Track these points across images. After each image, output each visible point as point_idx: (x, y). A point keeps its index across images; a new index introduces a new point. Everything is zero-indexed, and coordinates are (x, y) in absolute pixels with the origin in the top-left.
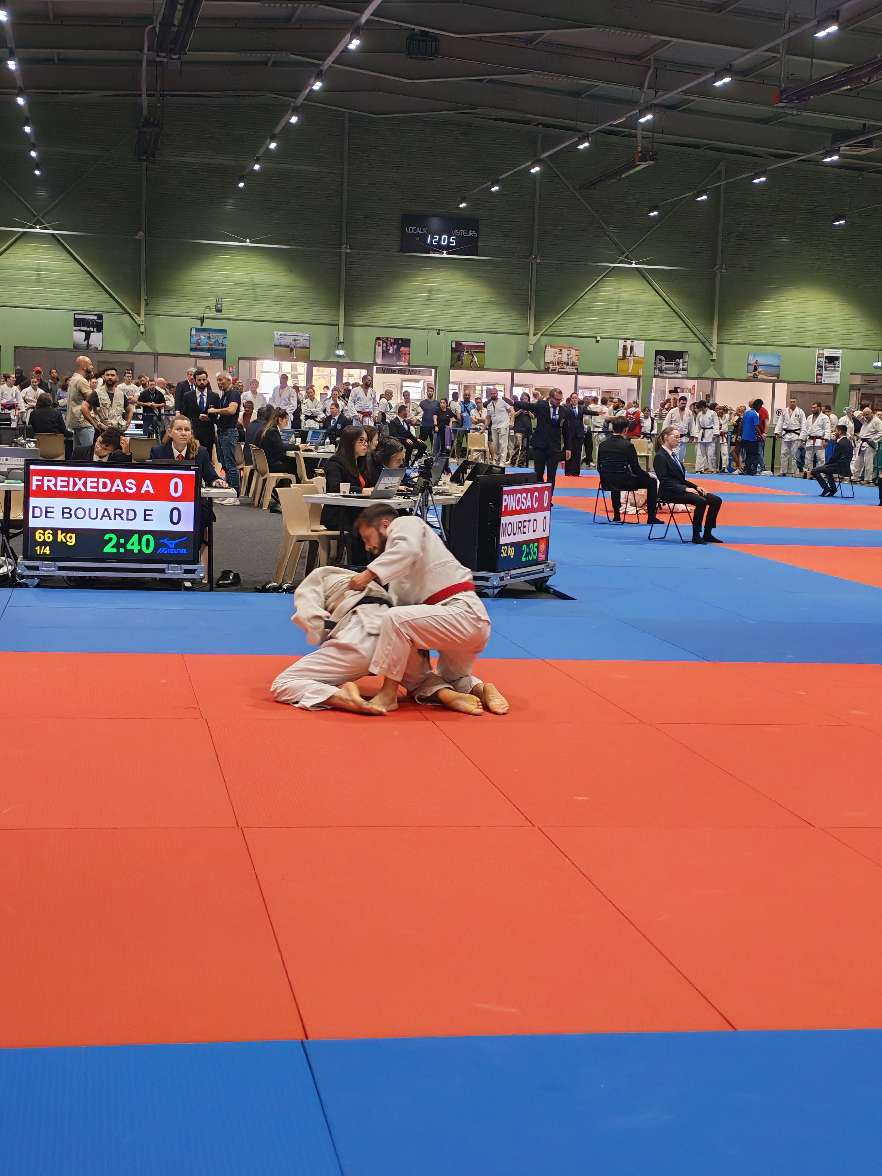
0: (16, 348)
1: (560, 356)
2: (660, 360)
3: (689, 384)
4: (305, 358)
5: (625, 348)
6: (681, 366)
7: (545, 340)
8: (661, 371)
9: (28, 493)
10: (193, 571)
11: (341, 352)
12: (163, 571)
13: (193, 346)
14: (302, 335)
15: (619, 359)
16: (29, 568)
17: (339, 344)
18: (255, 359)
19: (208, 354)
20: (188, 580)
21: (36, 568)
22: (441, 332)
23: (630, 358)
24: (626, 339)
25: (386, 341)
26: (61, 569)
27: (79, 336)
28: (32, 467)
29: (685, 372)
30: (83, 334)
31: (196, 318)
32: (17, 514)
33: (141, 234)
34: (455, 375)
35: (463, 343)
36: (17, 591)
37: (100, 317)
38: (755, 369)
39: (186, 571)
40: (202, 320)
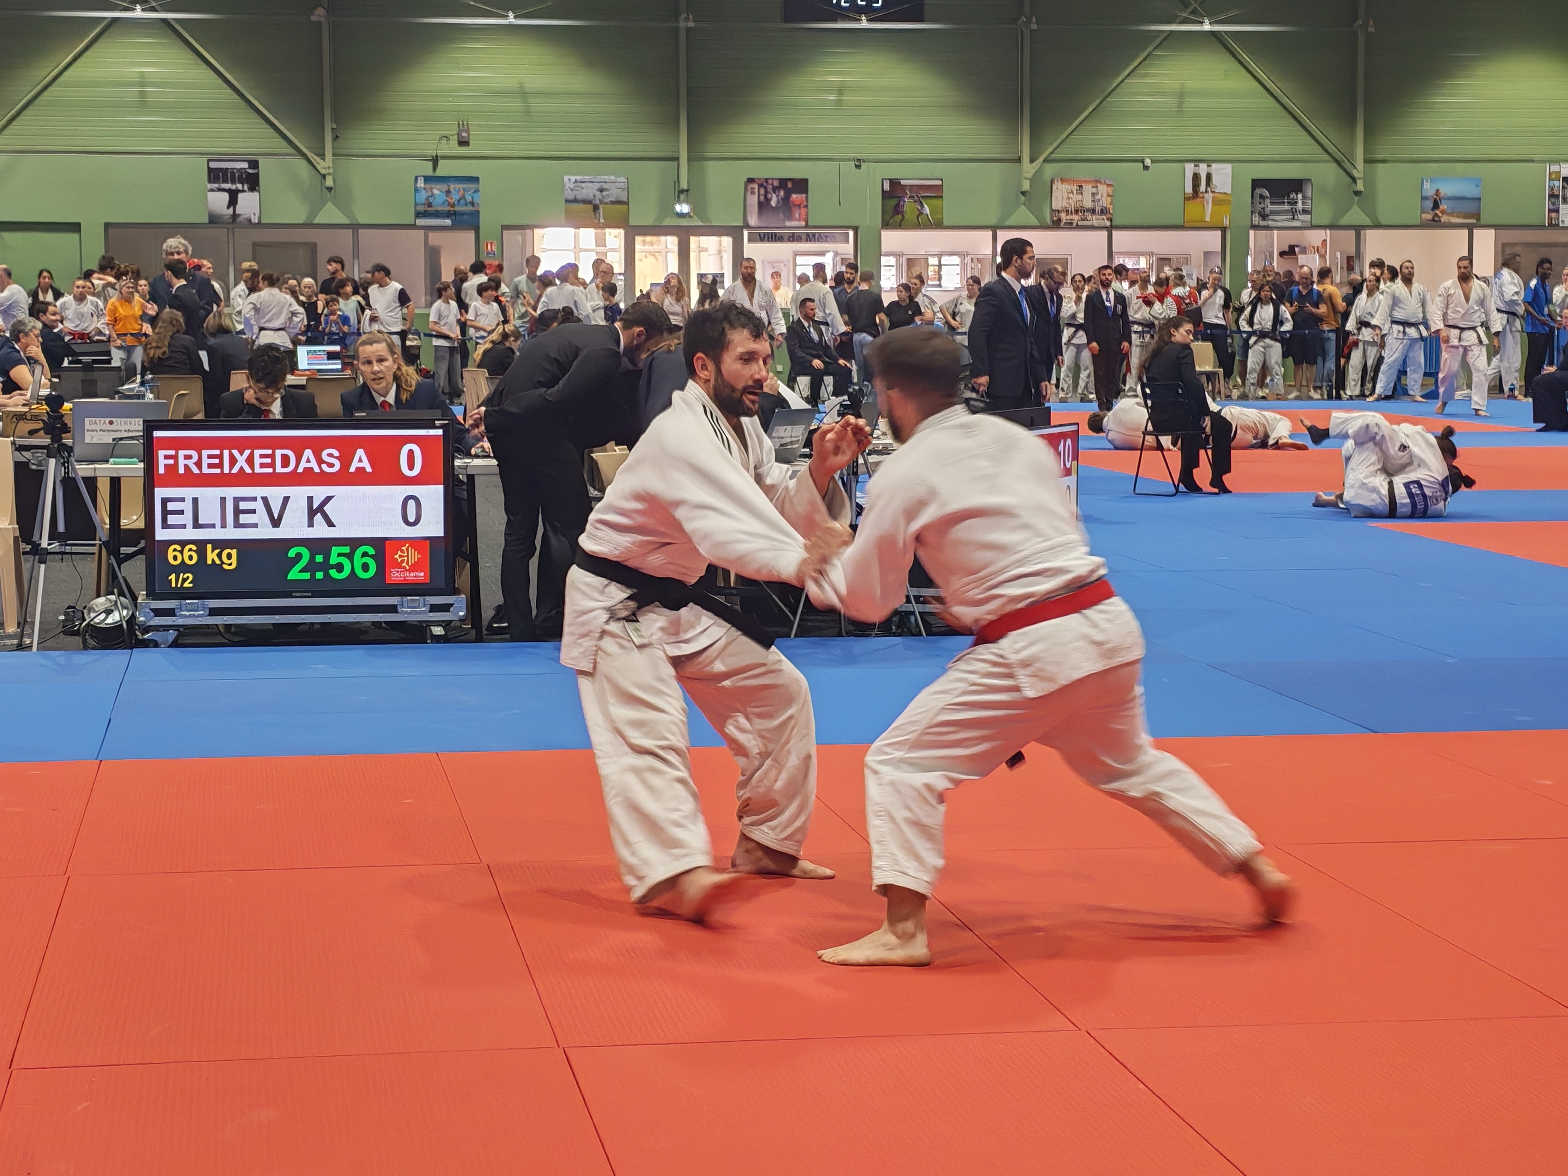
0: (107, 226)
1: (1079, 197)
2: (1262, 197)
3: (1316, 237)
4: (621, 222)
5: (1196, 178)
6: (1300, 206)
7: (1050, 170)
8: (1264, 216)
9: (150, 480)
10: (446, 608)
11: (684, 208)
12: (393, 609)
13: (421, 208)
15: (1187, 199)
16: (158, 613)
17: (681, 194)
18: (532, 227)
19: (448, 222)
20: (438, 623)
21: (170, 612)
22: (864, 165)
23: (1206, 195)
24: (1197, 162)
25: (763, 184)
26: (213, 612)
27: (218, 201)
28: (157, 434)
29: (1307, 217)
30: (226, 196)
31: (423, 157)
32: (132, 519)
34: (891, 239)
35: (903, 182)
36: (140, 655)
37: (254, 164)
38: (1436, 205)
39: (434, 608)
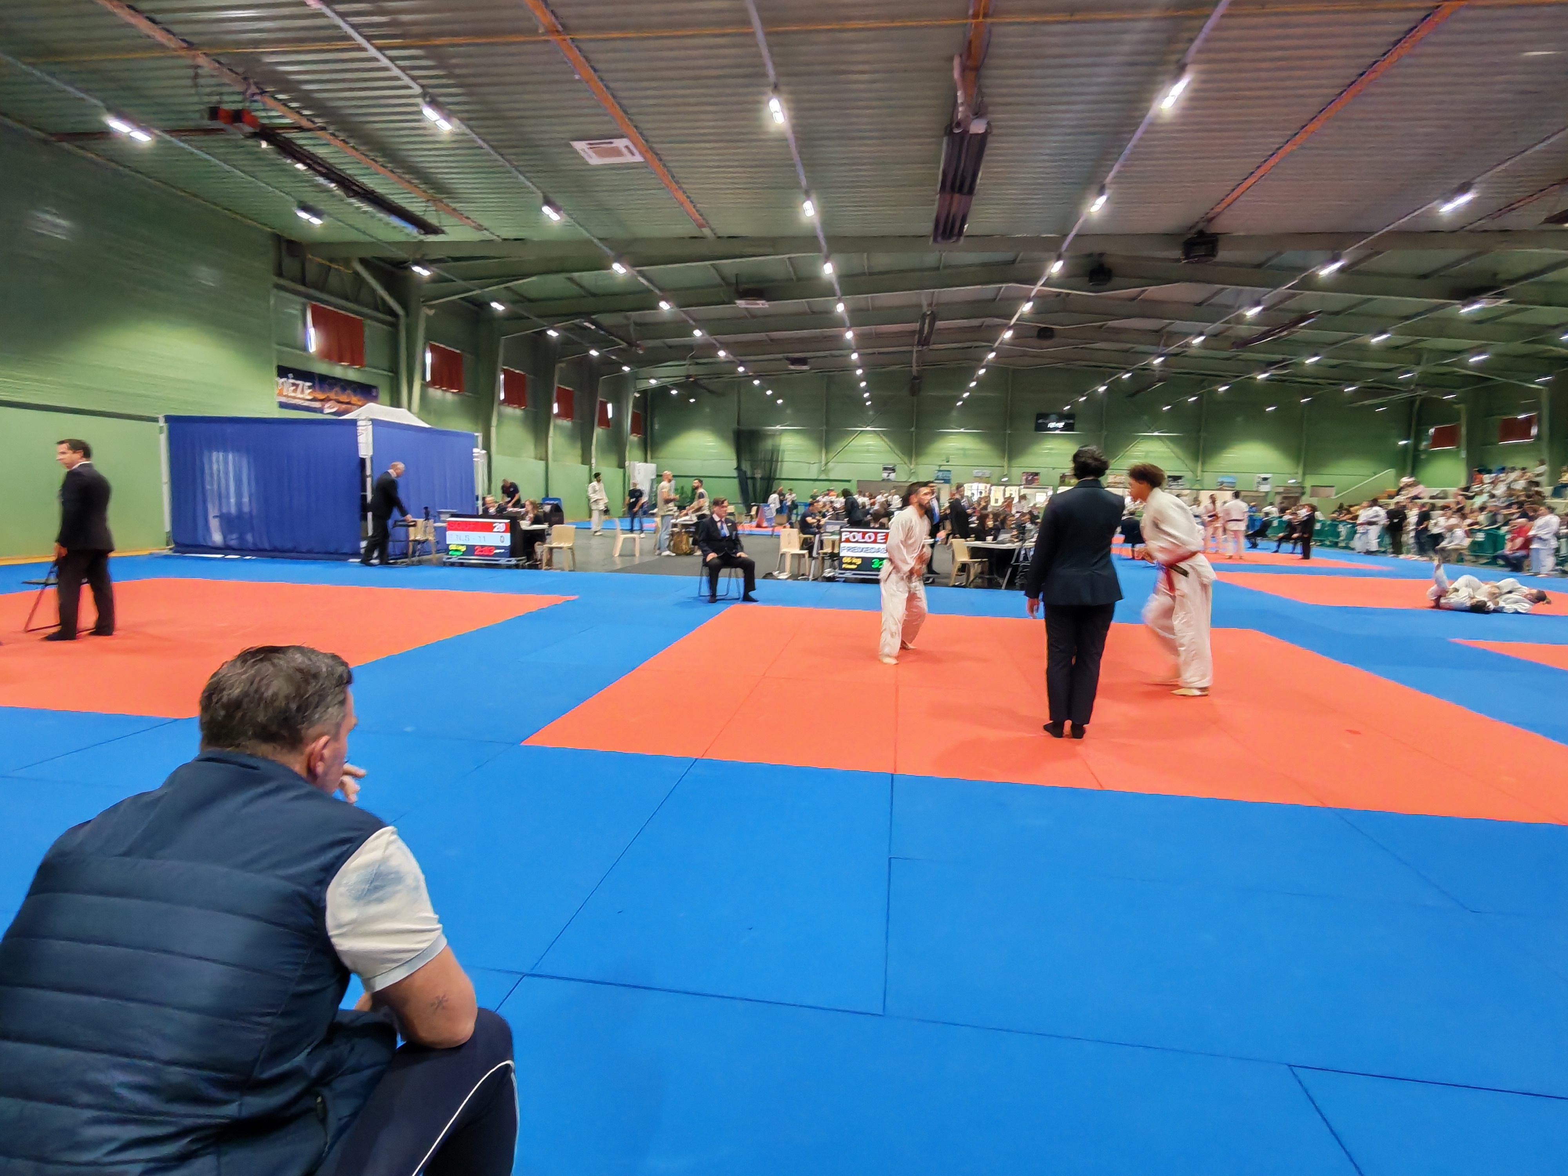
2: (1169, 480)
14: (987, 472)
33: (913, 429)
38: (1221, 485)
40: (940, 466)
